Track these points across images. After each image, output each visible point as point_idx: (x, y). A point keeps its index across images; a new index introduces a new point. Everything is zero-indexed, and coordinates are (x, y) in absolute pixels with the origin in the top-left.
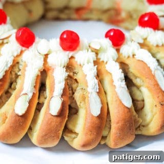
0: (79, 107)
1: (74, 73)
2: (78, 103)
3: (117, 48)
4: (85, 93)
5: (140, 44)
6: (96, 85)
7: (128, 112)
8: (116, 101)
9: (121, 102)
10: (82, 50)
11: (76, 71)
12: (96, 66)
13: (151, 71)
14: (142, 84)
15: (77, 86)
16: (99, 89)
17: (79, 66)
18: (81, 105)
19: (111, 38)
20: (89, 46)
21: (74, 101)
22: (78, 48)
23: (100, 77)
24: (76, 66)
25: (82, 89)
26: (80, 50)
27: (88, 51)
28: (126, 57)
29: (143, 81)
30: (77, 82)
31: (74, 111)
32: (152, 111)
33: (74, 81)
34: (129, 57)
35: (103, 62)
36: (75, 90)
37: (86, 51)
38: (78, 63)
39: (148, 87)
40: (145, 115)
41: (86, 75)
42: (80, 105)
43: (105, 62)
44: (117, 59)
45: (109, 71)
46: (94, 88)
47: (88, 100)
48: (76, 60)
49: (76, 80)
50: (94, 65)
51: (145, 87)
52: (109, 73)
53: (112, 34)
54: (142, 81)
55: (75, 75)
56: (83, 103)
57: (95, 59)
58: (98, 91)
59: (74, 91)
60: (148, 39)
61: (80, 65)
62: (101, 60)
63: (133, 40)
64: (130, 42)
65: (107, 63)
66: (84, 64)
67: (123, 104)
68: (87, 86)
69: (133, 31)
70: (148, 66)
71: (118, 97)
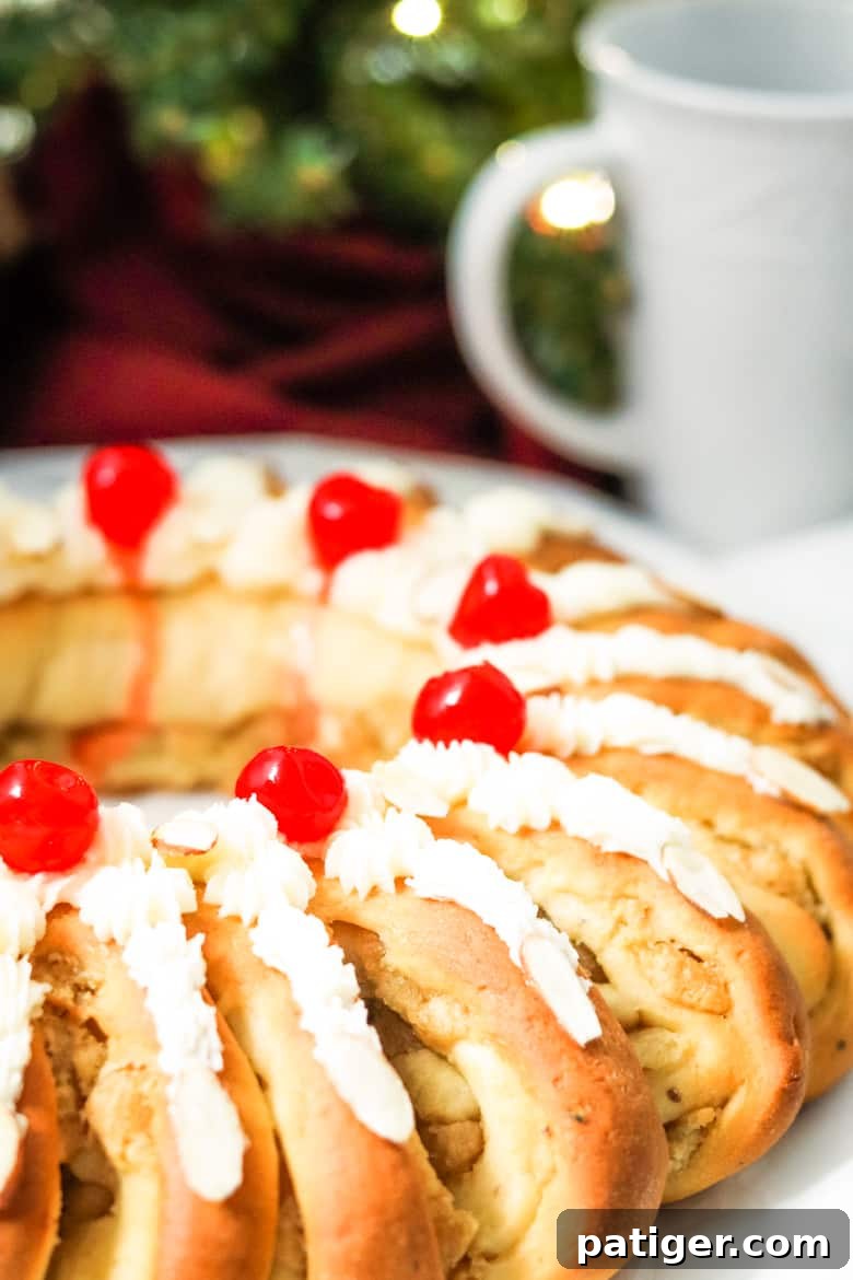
0: (118, 1164)
1: (79, 989)
2: (112, 1147)
3: (309, 848)
4: (146, 1087)
5: (430, 821)
6: (205, 1031)
7: (395, 1168)
8: (325, 1113)
9: (350, 1116)
10: (116, 863)
11: (90, 975)
12: (200, 938)
13: (503, 948)
14: (460, 1026)
15: (102, 1059)
16: (226, 1055)
17: (104, 950)
18: (131, 1152)
19: (272, 797)
20: (155, 843)
21: (89, 1143)
22: (91, 856)
23: (226, 999)
24: (86, 949)
25: (130, 1067)
26: (102, 862)
27: (148, 864)
28: (364, 891)
29: (466, 1010)
30: (101, 1037)
31: (90, 1198)
32: (529, 1169)
33: (84, 1032)
34: (374, 892)
35: (238, 919)
36: (92, 1083)
37: (140, 864)
38: (101, 933)
39: (494, 1037)
40: (496, 1192)
41: (145, 990)
42: (123, 1157)
43: (247, 920)
44: (311, 901)
45: (270, 962)
46: (195, 1051)
47: (167, 1120)
48: (85, 917)
49: (92, 1027)
50: (189, 936)
51: (482, 1041)
52: (276, 971)
53: (273, 773)
54: (457, 1012)
55: (87, 996)
56: (139, 1140)
57: (192, 907)
58: (218, 1064)
59: (83, 1085)
60: (473, 804)
61: (112, 942)
62: (223, 913)
63: (389, 804)
64: (376, 815)
65: (255, 923)
66: (128, 935)
67: (363, 1127)
68: (156, 1047)
69: (390, 764)
70: (486, 920)
71: (332, 1089)
